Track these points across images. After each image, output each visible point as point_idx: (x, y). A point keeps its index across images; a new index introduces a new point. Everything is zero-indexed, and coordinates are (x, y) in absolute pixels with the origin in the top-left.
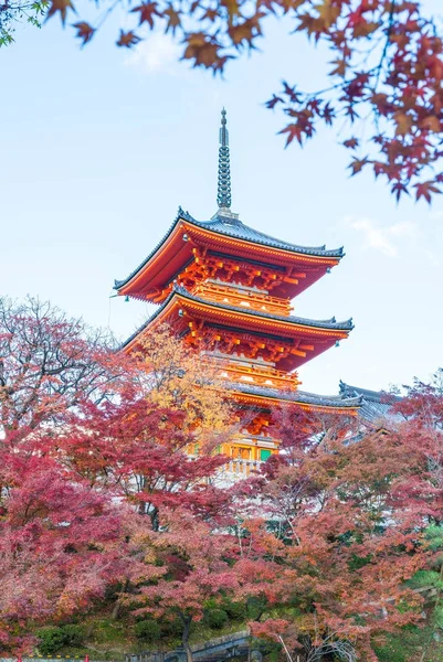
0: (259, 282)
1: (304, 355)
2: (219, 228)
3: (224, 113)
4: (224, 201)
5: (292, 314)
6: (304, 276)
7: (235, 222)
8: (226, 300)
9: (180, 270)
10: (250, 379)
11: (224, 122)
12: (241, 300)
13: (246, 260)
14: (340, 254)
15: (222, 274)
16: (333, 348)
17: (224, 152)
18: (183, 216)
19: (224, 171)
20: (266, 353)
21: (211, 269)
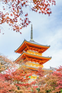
0: (37, 50)
1: (44, 62)
2: (31, 42)
3: (32, 25)
4: (32, 38)
5: (42, 55)
6: (44, 50)
7: (33, 41)
8: (32, 53)
9: (25, 49)
11: (32, 26)
12: (34, 53)
13: (35, 47)
14: (50, 46)
15: (31, 49)
17: (32, 31)
18: (25, 40)
19: (32, 33)
20: (38, 62)
21: (29, 48)
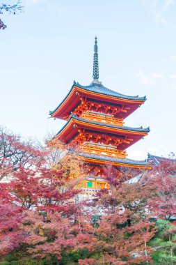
0: (110, 111)
1: (129, 143)
2: (93, 89)
3: (96, 38)
4: (96, 76)
5: (124, 125)
6: (129, 108)
7: (100, 86)
8: (95, 120)
10: (105, 154)
11: (96, 42)
12: (102, 120)
13: (104, 102)
14: (144, 99)
15: (94, 108)
16: (141, 140)
17: (96, 55)
18: (75, 85)
19: (96, 63)
20: (113, 142)
21: (89, 106)
